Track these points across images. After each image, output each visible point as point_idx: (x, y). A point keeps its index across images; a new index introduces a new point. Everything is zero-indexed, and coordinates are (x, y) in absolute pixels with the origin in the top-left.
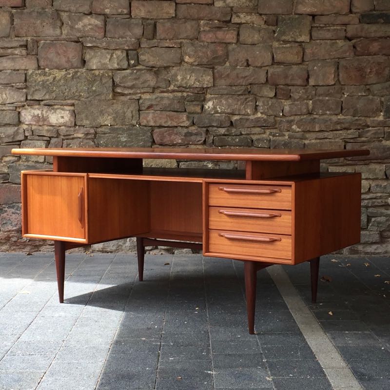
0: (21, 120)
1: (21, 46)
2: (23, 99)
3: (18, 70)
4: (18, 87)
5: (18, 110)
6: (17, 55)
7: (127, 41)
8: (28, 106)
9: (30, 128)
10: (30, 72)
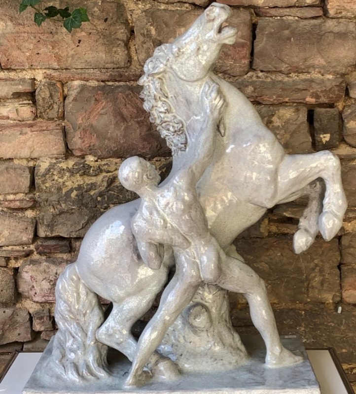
0: (21, 290)
1: (17, 95)
2: (26, 237)
3: (11, 159)
4: (12, 205)
5: (13, 264)
6: (8, 118)
7: (312, 81)
8: (40, 253)
9: (46, 311)
10: (44, 165)
